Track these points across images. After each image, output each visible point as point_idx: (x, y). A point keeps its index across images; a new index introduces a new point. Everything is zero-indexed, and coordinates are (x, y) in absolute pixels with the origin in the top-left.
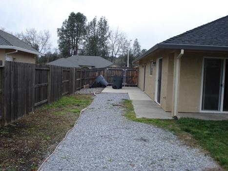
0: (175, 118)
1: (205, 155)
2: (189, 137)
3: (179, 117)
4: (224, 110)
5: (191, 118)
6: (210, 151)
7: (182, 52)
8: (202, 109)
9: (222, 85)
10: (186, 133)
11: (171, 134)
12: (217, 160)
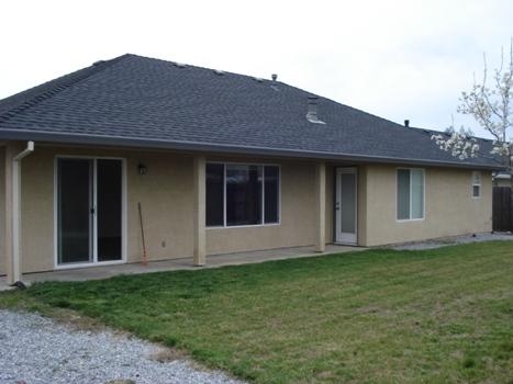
0: (19, 285)
1: (129, 338)
2: (75, 316)
3: (27, 284)
4: (99, 260)
5: (54, 282)
6: (130, 331)
7: (31, 146)
8: (59, 262)
9: (93, 211)
10: (63, 310)
11: (35, 315)
12: (157, 340)
